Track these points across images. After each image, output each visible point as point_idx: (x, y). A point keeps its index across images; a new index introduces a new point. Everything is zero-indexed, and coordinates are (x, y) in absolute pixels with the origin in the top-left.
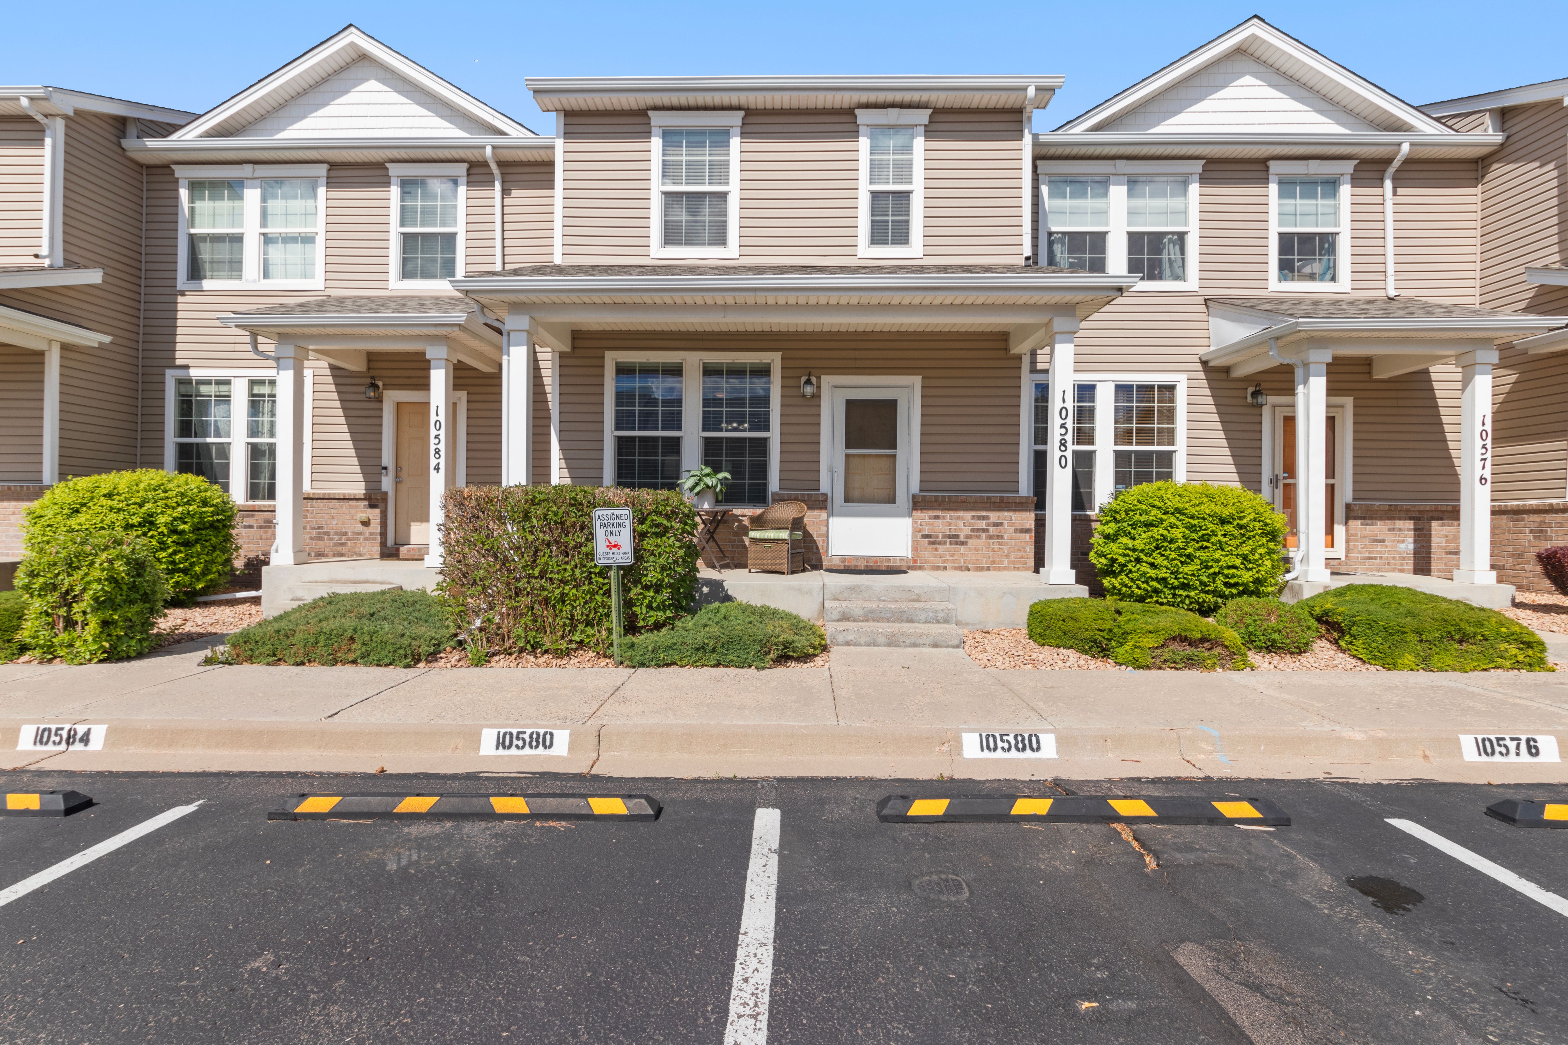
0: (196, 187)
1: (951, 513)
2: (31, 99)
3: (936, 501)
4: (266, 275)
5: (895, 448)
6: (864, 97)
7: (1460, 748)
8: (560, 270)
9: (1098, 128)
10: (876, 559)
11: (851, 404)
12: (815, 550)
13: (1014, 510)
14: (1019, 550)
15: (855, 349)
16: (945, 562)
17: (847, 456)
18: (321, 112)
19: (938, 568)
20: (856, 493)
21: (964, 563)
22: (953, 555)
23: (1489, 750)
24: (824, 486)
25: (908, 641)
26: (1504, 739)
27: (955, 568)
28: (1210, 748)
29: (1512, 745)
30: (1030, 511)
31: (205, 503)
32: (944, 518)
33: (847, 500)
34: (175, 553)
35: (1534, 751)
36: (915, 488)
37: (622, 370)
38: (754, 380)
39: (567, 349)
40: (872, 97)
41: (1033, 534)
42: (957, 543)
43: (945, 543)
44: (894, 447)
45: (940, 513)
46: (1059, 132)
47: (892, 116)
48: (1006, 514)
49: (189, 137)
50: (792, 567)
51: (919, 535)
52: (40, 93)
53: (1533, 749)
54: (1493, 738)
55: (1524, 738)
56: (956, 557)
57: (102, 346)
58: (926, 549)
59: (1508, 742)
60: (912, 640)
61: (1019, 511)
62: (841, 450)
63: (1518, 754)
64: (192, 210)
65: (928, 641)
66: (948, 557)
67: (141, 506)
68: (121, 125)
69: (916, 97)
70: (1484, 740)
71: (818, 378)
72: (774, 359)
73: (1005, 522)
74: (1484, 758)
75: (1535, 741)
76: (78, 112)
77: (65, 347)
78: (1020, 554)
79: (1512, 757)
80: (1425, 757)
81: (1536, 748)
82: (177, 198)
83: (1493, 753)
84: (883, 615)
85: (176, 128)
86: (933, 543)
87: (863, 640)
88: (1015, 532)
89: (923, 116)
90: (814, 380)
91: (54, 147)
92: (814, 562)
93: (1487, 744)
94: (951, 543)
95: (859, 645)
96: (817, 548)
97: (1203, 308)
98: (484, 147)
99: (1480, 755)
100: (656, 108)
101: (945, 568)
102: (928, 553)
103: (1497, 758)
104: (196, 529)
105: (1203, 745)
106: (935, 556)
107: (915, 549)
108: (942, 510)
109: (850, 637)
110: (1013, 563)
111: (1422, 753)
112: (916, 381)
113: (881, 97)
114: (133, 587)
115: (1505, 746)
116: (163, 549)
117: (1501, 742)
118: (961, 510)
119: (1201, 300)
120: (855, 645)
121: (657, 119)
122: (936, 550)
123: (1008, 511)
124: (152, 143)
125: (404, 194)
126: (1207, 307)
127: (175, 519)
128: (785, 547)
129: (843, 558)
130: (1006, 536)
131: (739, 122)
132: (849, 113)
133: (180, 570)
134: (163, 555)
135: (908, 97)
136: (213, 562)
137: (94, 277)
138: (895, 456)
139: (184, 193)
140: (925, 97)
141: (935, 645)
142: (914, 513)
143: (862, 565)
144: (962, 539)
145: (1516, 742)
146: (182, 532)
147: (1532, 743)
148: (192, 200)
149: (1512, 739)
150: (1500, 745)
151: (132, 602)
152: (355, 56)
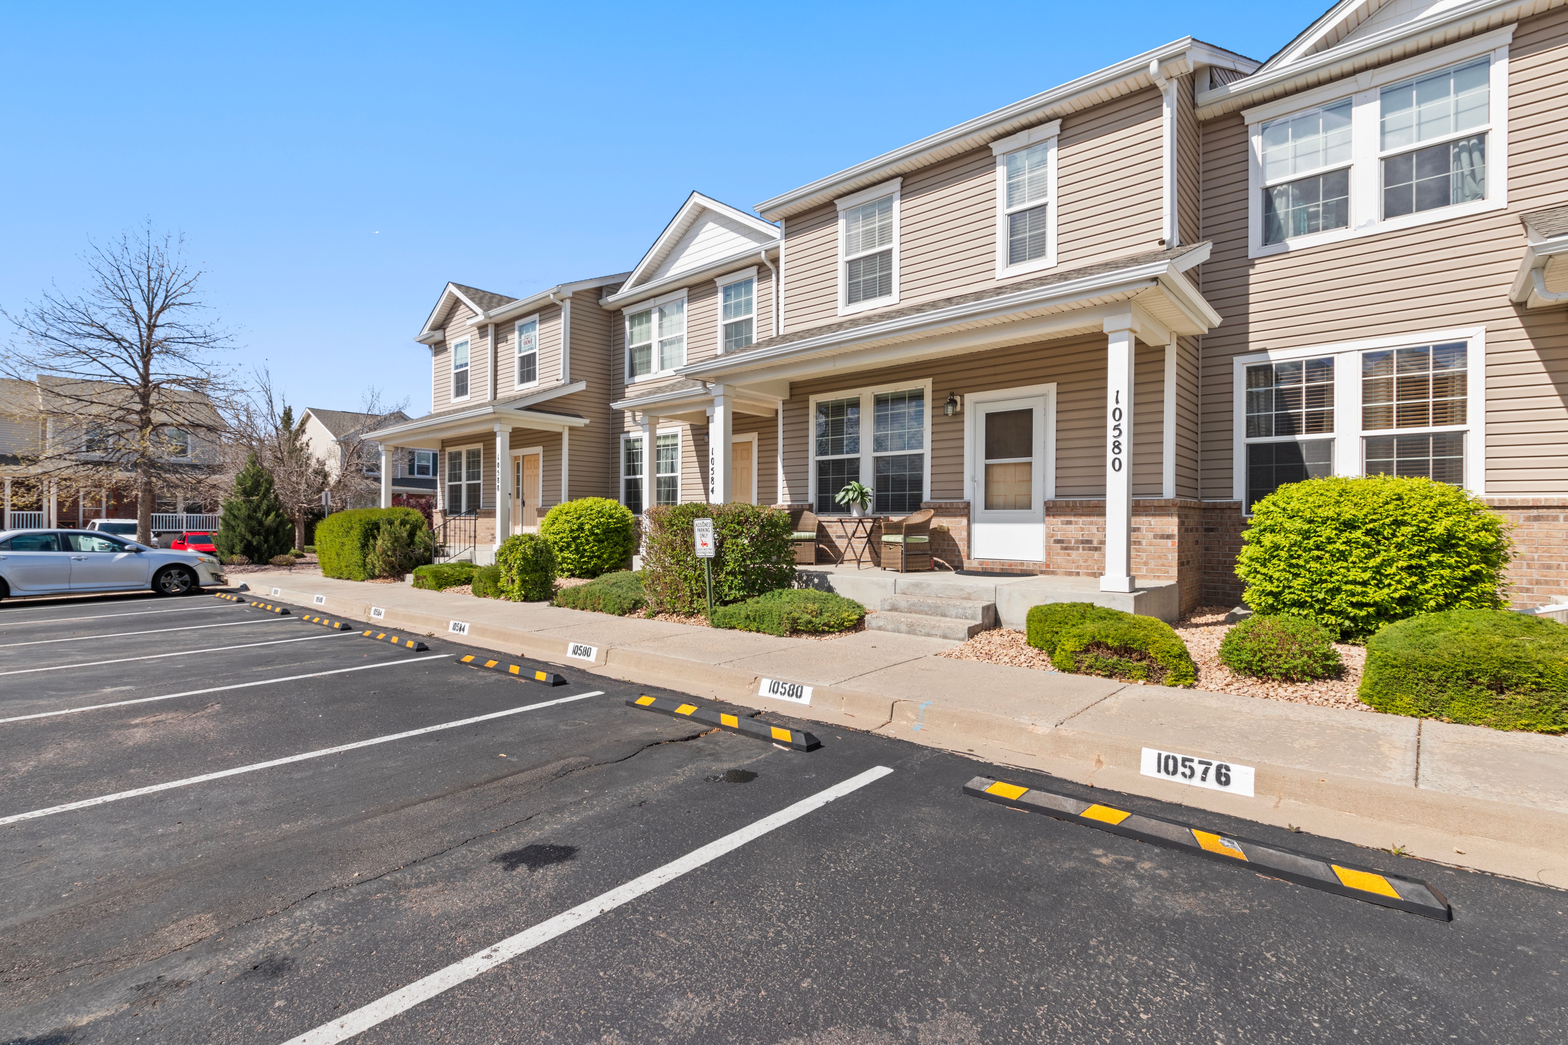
0: (632, 318)
1: (1084, 519)
2: (554, 294)
3: (1067, 506)
4: (662, 368)
5: (1031, 456)
6: (992, 132)
7: (1139, 761)
8: (785, 338)
9: (1316, 49)
10: (1011, 563)
11: (990, 417)
12: (957, 553)
13: (1154, 515)
14: (1160, 557)
15: (995, 366)
16: (1077, 567)
17: (987, 467)
18: (685, 253)
19: (1070, 574)
20: (998, 500)
21: (1098, 569)
22: (1086, 561)
23: (1171, 768)
24: (968, 495)
25: (923, 631)
26: (1192, 761)
27: (1089, 574)
28: (914, 717)
29: (1199, 769)
30: (1172, 515)
31: (611, 517)
32: (1076, 523)
33: (988, 506)
34: (594, 546)
35: (1223, 779)
36: (1051, 494)
37: (822, 408)
38: (895, 407)
39: (787, 397)
40: (1000, 129)
41: (1177, 541)
42: (1090, 549)
43: (1078, 548)
44: (1029, 454)
45: (1073, 519)
46: (1260, 73)
47: (1023, 138)
48: (1144, 519)
49: (625, 290)
50: (906, 567)
51: (1052, 540)
52: (555, 290)
53: (1223, 777)
54: (1179, 758)
55: (1215, 763)
56: (1089, 563)
57: (586, 425)
58: (1058, 554)
59: (1195, 765)
60: (927, 630)
61: (1159, 515)
62: (982, 461)
63: (1203, 779)
64: (632, 333)
65: (939, 633)
66: (1081, 563)
67: (578, 519)
68: (599, 292)
69: (1040, 114)
70: (1167, 758)
71: (962, 397)
72: (926, 385)
73: (1143, 527)
74: (1163, 775)
75: (1228, 769)
76: (574, 293)
77: (571, 429)
78: (1160, 562)
79: (1196, 781)
80: (1099, 761)
81: (1227, 777)
82: (624, 328)
83: (1175, 772)
84: (922, 608)
85: (619, 285)
86: (1066, 548)
87: (890, 627)
88: (1155, 538)
89: (1054, 127)
90: (958, 398)
91: (565, 317)
92: (956, 564)
93: (1171, 762)
94: (1084, 549)
95: (887, 630)
96: (959, 551)
97: (1520, 229)
98: (760, 253)
99: (1159, 771)
100: (840, 196)
101: (1078, 574)
102: (1060, 559)
103: (1178, 778)
104: (604, 532)
105: (909, 714)
106: (1068, 561)
107: (1048, 554)
108: (1075, 515)
109: (881, 624)
110: (1152, 571)
111: (1096, 757)
112: (1051, 388)
113: (1008, 126)
114: (536, 563)
115: (1191, 768)
116: (587, 544)
117: (1187, 763)
118: (1094, 515)
119: (1515, 219)
120: (885, 630)
121: (841, 204)
122: (1069, 555)
123: (1146, 515)
124: (611, 299)
125: (727, 297)
126: (1526, 228)
127: (593, 526)
128: (900, 549)
129: (982, 561)
130: (1144, 542)
131: (898, 187)
132: (983, 150)
133: (595, 557)
134: (587, 547)
135: (1032, 117)
136: (614, 552)
137: (581, 386)
138: (1030, 464)
139: (627, 324)
140: (1048, 111)
141: (945, 637)
142: (1047, 519)
143: (997, 568)
144: (1095, 544)
145: (1204, 766)
146: (597, 534)
147: (1223, 771)
148: (631, 327)
149: (1201, 762)
150: (1185, 766)
151: (536, 571)
152: (700, 210)
